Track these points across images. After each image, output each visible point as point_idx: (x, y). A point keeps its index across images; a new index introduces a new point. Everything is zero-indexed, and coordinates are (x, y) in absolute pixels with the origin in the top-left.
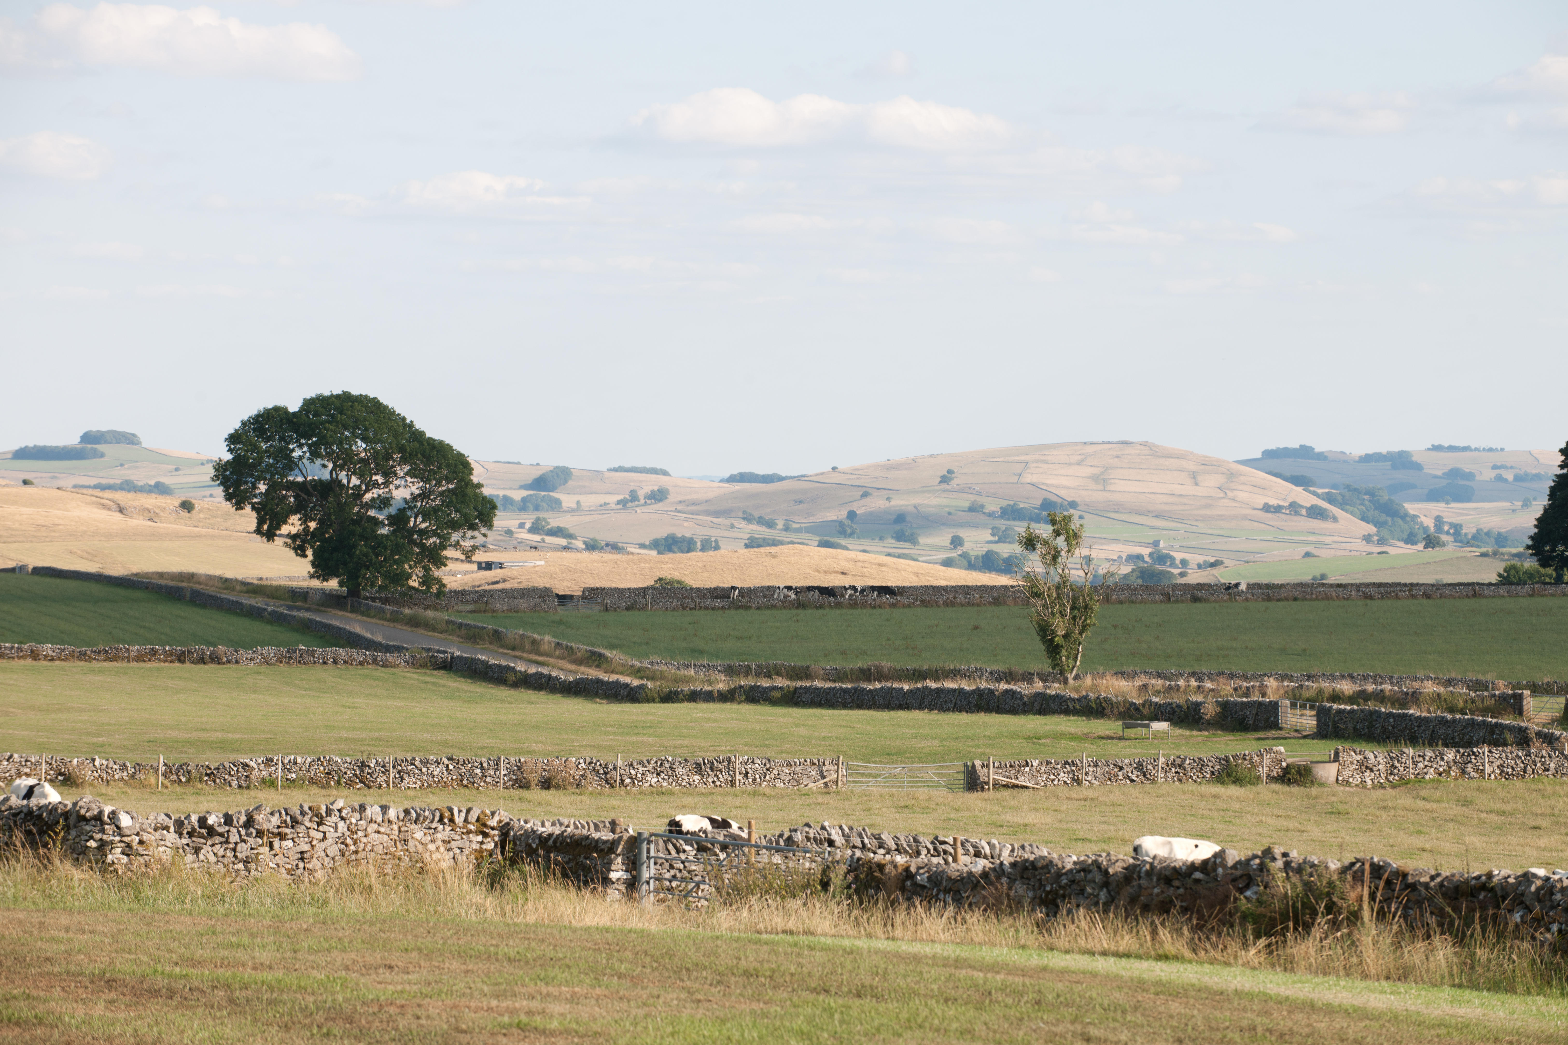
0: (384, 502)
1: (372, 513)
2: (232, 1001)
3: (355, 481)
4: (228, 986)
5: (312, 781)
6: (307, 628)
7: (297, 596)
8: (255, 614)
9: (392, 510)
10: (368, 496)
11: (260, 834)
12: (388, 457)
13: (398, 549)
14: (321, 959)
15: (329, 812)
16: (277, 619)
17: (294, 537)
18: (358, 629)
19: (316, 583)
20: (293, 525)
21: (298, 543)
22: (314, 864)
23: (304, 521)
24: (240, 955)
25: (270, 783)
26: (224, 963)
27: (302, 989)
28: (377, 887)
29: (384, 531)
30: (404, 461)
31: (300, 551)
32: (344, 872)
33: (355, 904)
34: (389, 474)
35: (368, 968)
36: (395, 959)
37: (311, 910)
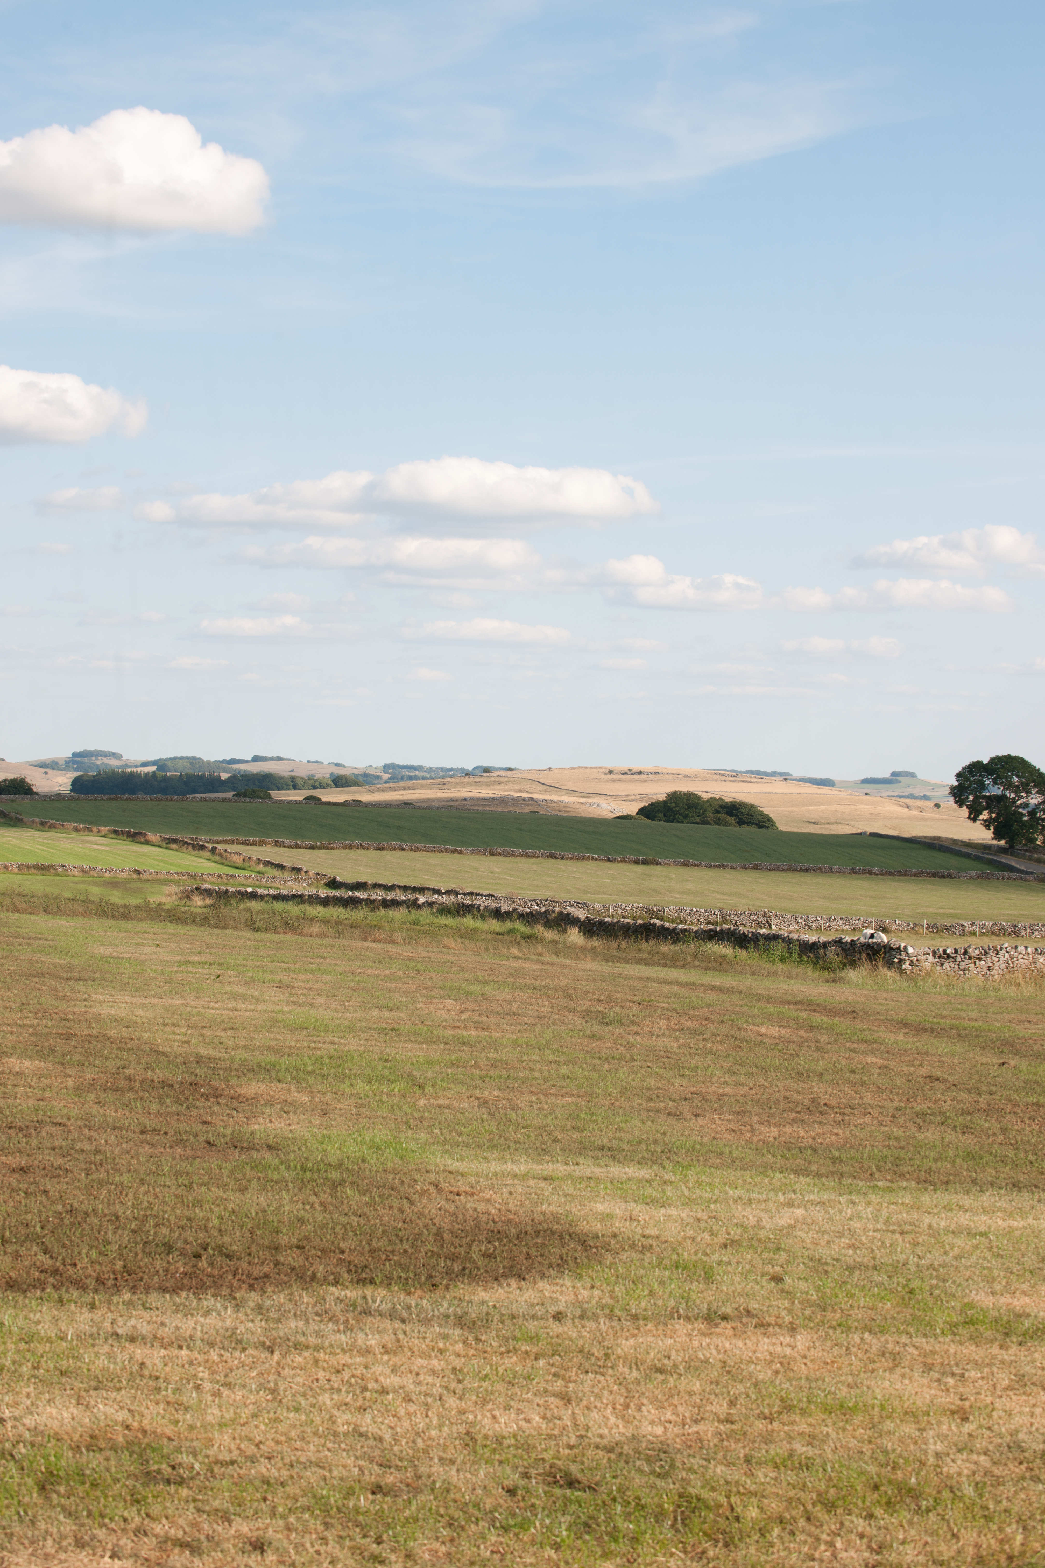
0: (1026, 805)
1: (1020, 810)
2: (959, 1035)
3: (1013, 795)
4: (957, 1028)
5: (993, 933)
6: (991, 863)
7: (986, 848)
8: (967, 856)
9: (1029, 809)
10: (1019, 802)
11: (970, 958)
12: (1028, 785)
13: (1032, 827)
14: (999, 1017)
15: (1001, 949)
16: (977, 858)
17: (985, 821)
18: (1013, 864)
19: (995, 842)
20: (985, 815)
21: (987, 824)
22: (994, 972)
23: (990, 813)
24: (962, 1014)
25: (973, 934)
26: (955, 1018)
27: (991, 1031)
28: (1022, 984)
29: (1026, 818)
30: (1035, 786)
31: (988, 827)
32: (1007, 976)
33: (1012, 991)
34: (1028, 792)
35: (1020, 1022)
36: (1032, 1018)
37: (992, 994)
